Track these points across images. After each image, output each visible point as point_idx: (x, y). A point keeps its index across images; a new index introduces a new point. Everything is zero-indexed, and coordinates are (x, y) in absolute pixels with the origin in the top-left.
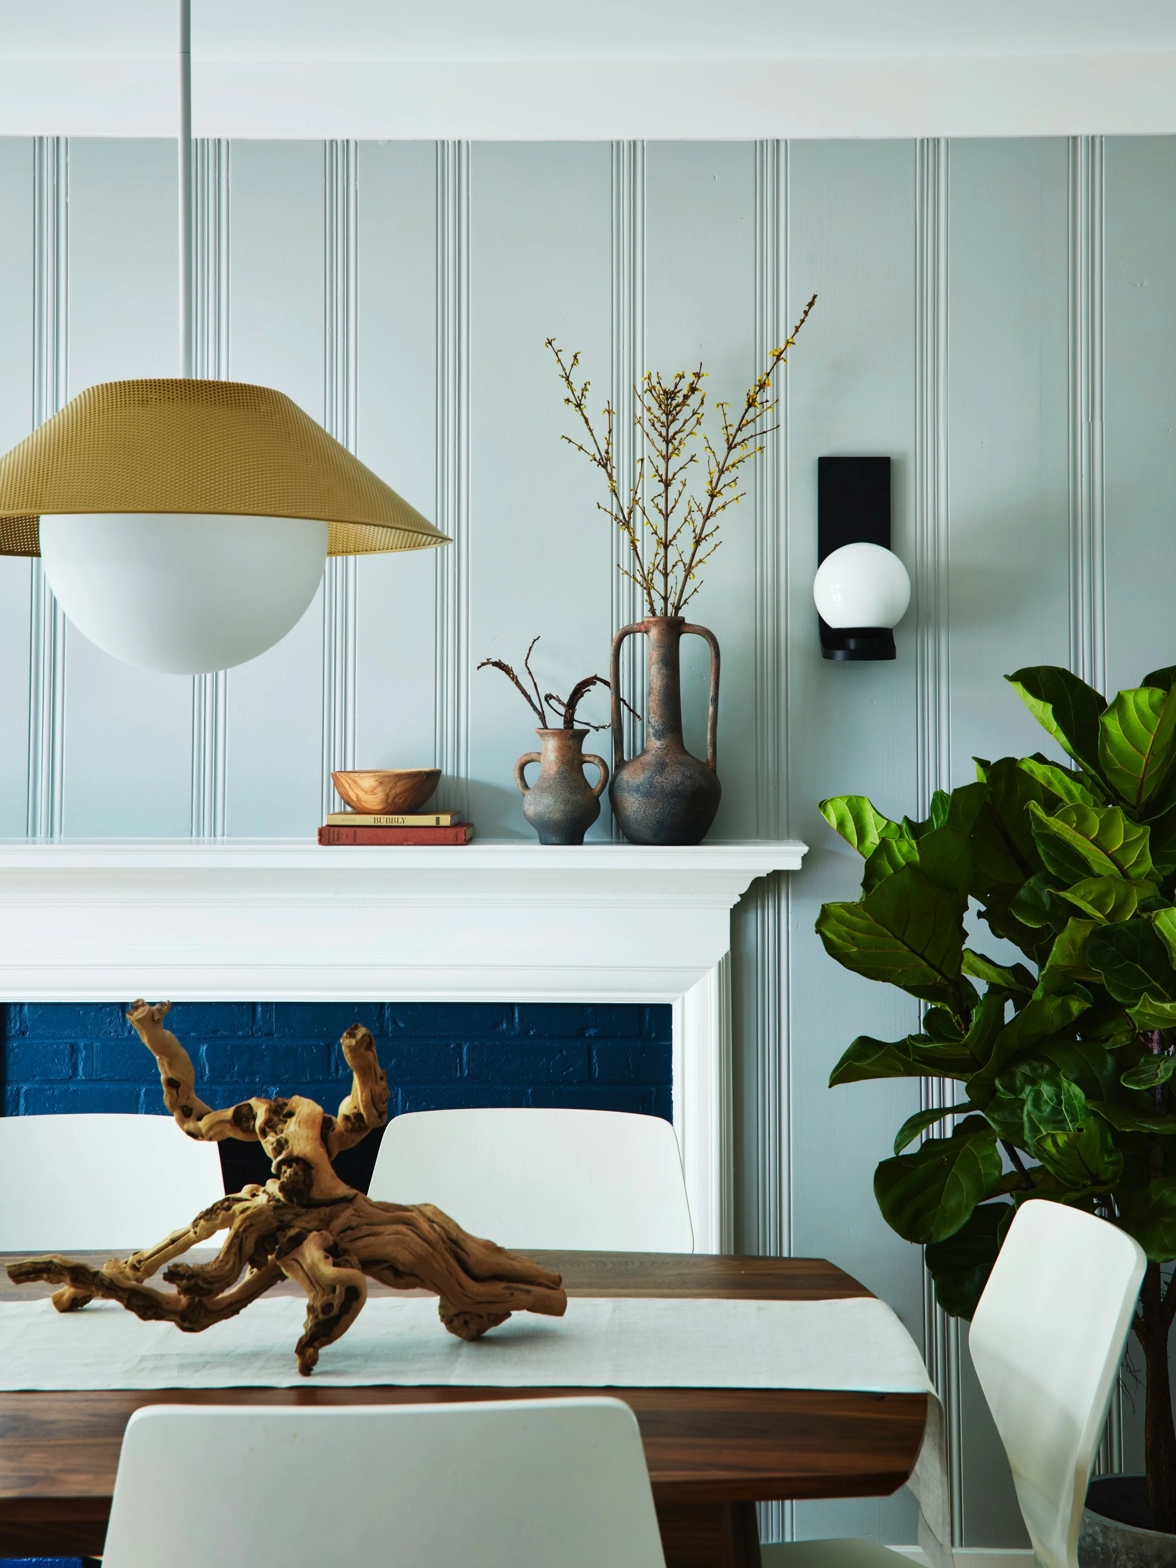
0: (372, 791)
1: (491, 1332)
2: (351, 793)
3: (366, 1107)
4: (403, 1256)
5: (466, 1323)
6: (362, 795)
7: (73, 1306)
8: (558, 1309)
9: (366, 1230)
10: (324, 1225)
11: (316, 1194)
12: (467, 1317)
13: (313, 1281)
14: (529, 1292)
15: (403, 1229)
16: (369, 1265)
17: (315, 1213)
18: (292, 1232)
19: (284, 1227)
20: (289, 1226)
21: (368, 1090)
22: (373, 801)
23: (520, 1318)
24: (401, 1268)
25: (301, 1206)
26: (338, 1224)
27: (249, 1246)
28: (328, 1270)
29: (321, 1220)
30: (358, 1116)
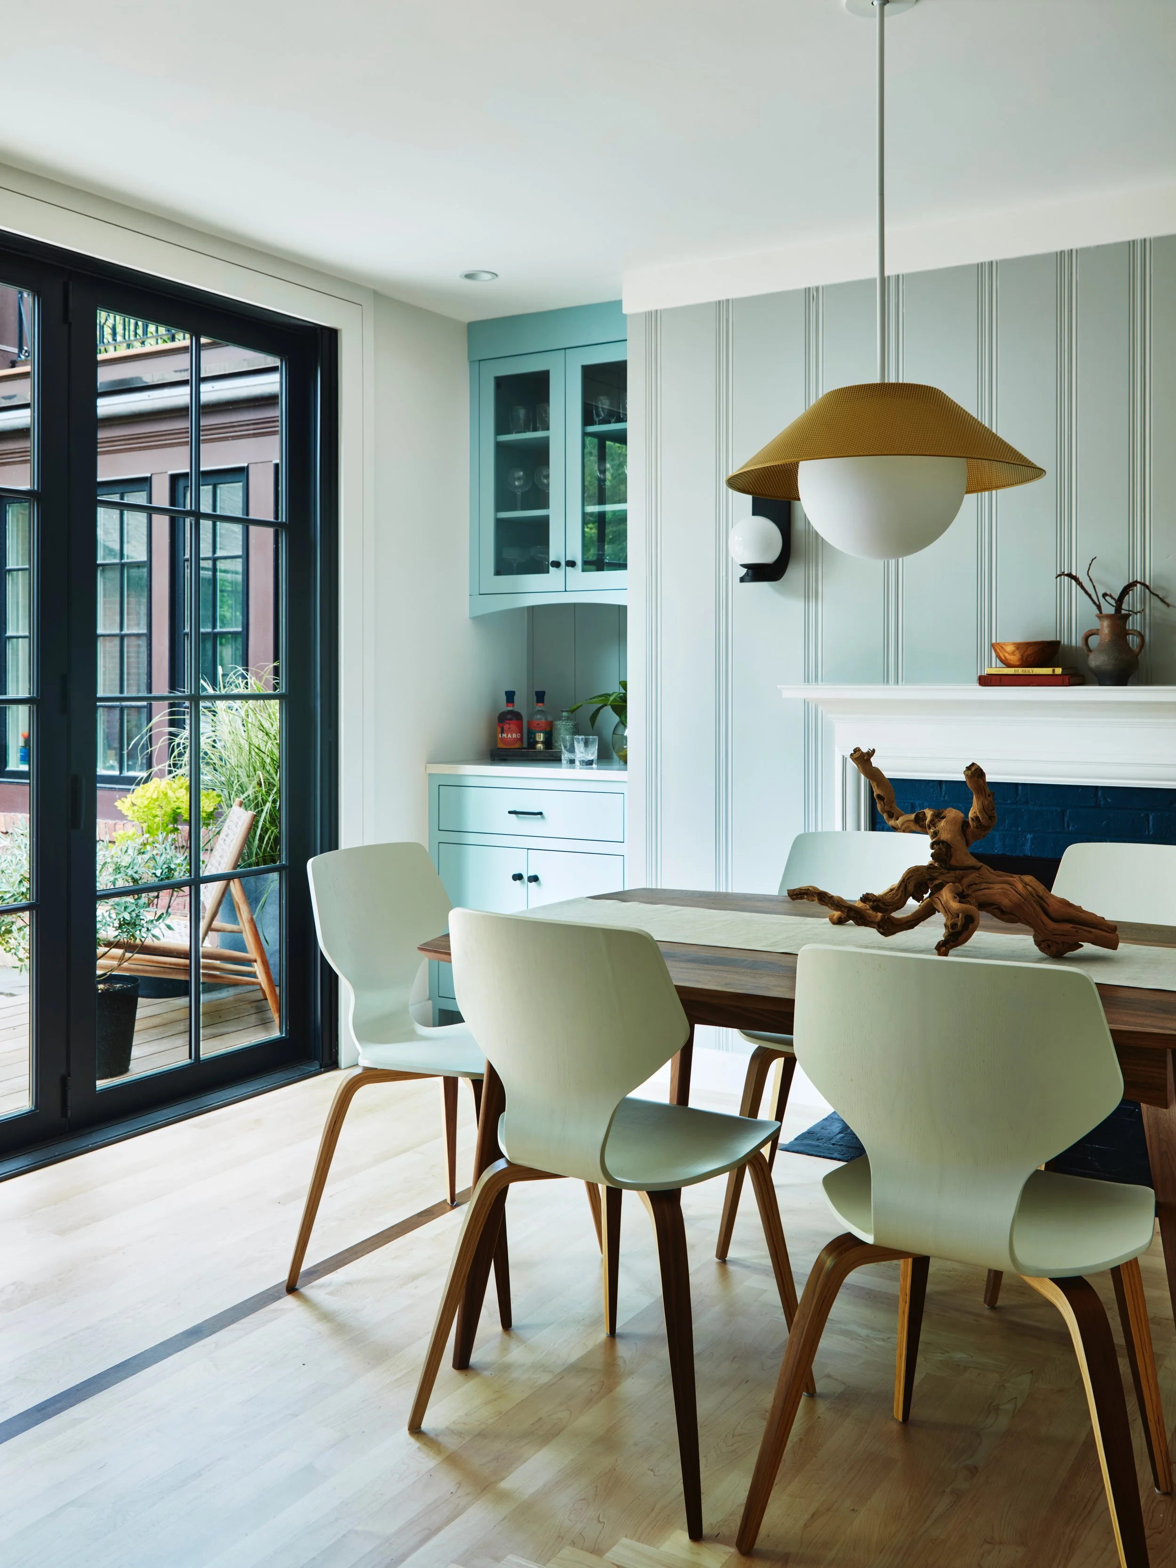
0: (1013, 653)
1: (1068, 954)
2: (1004, 658)
3: (980, 812)
4: (1006, 902)
5: (1049, 946)
6: (1010, 658)
7: (840, 922)
8: (1115, 948)
9: (984, 886)
10: (959, 880)
11: (953, 862)
12: (1050, 943)
13: (947, 911)
14: (1090, 932)
16: (984, 906)
17: (952, 874)
18: (937, 882)
19: (933, 879)
20: (935, 879)
21: (980, 803)
22: (1014, 659)
23: (1088, 948)
24: (1004, 909)
25: (946, 868)
26: (966, 881)
27: (911, 888)
28: (954, 904)
29: (956, 877)
30: (977, 818)
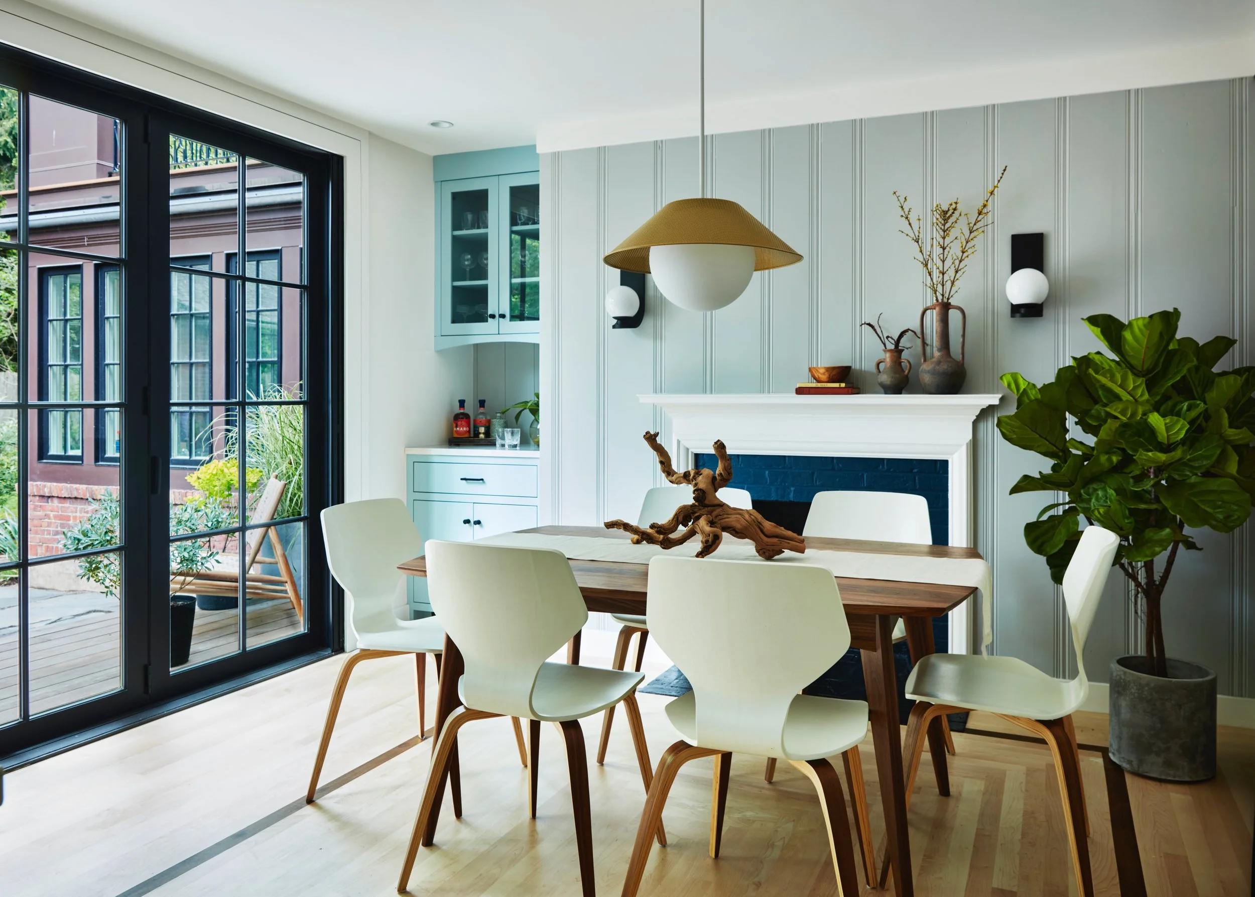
0: (824, 374)
1: (776, 557)
2: (816, 375)
3: (723, 470)
4: (738, 526)
5: (764, 553)
6: (820, 376)
7: (638, 542)
8: (803, 552)
9: (725, 516)
10: (710, 513)
11: (707, 502)
12: (765, 550)
13: (703, 532)
14: (789, 543)
15: (738, 516)
16: (725, 529)
17: (706, 509)
18: (697, 514)
19: (694, 513)
20: (695, 513)
21: (723, 464)
22: (824, 377)
23: (787, 553)
24: (737, 530)
25: (702, 506)
26: (715, 513)
27: (681, 518)
28: (708, 529)
29: (708, 511)
30: (721, 474)
